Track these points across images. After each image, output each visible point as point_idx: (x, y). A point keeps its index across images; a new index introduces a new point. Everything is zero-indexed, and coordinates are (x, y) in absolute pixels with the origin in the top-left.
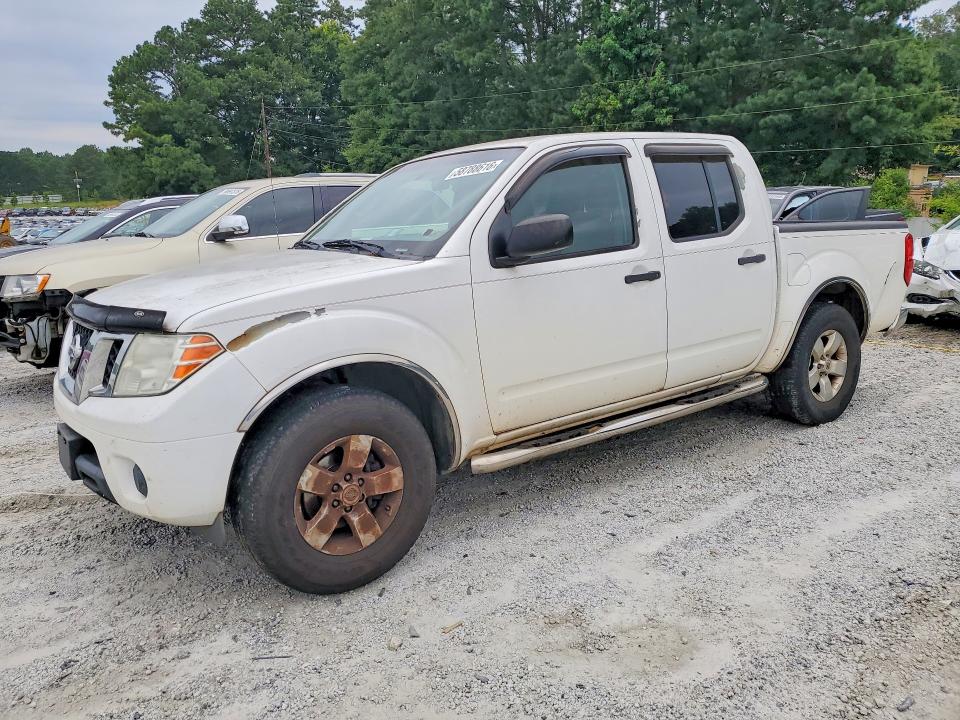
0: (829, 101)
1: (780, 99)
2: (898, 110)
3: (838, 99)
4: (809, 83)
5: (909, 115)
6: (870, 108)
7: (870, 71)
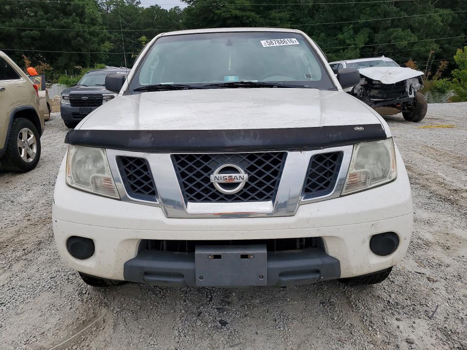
0: (59, 28)
1: (32, 23)
2: (92, 37)
3: (63, 27)
4: (46, 16)
5: (96, 39)
6: (80, 34)
7: (77, 16)
